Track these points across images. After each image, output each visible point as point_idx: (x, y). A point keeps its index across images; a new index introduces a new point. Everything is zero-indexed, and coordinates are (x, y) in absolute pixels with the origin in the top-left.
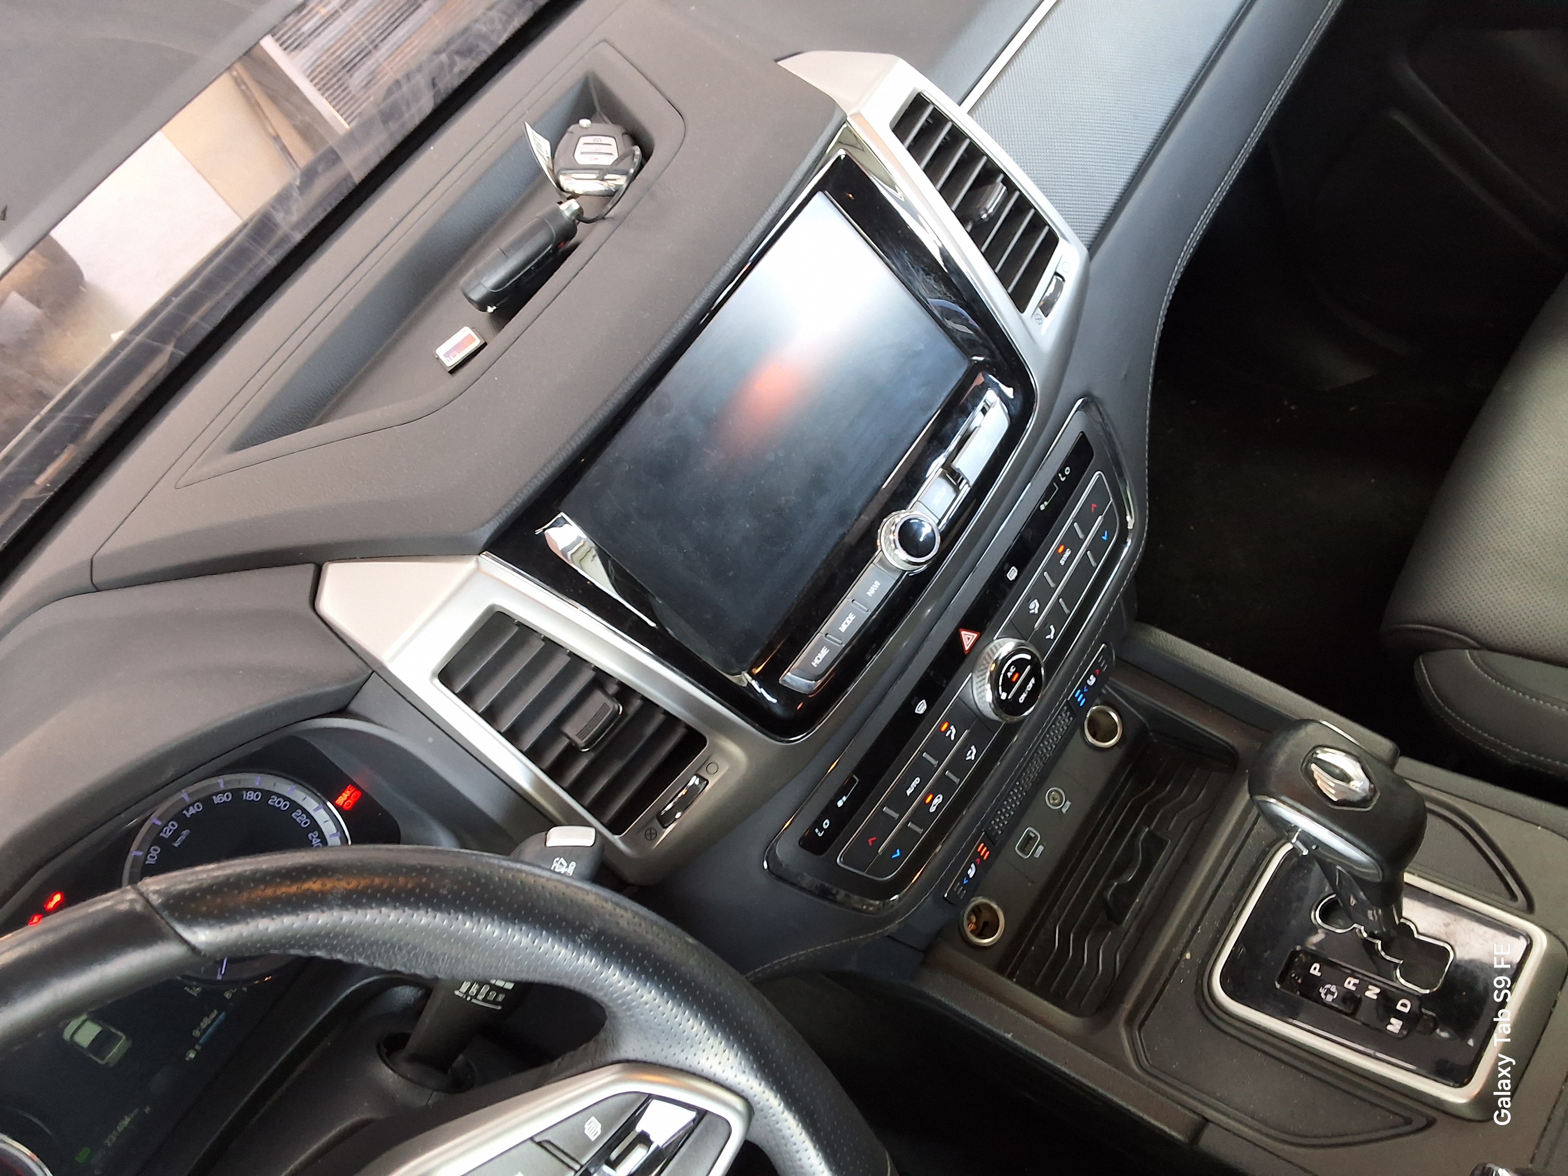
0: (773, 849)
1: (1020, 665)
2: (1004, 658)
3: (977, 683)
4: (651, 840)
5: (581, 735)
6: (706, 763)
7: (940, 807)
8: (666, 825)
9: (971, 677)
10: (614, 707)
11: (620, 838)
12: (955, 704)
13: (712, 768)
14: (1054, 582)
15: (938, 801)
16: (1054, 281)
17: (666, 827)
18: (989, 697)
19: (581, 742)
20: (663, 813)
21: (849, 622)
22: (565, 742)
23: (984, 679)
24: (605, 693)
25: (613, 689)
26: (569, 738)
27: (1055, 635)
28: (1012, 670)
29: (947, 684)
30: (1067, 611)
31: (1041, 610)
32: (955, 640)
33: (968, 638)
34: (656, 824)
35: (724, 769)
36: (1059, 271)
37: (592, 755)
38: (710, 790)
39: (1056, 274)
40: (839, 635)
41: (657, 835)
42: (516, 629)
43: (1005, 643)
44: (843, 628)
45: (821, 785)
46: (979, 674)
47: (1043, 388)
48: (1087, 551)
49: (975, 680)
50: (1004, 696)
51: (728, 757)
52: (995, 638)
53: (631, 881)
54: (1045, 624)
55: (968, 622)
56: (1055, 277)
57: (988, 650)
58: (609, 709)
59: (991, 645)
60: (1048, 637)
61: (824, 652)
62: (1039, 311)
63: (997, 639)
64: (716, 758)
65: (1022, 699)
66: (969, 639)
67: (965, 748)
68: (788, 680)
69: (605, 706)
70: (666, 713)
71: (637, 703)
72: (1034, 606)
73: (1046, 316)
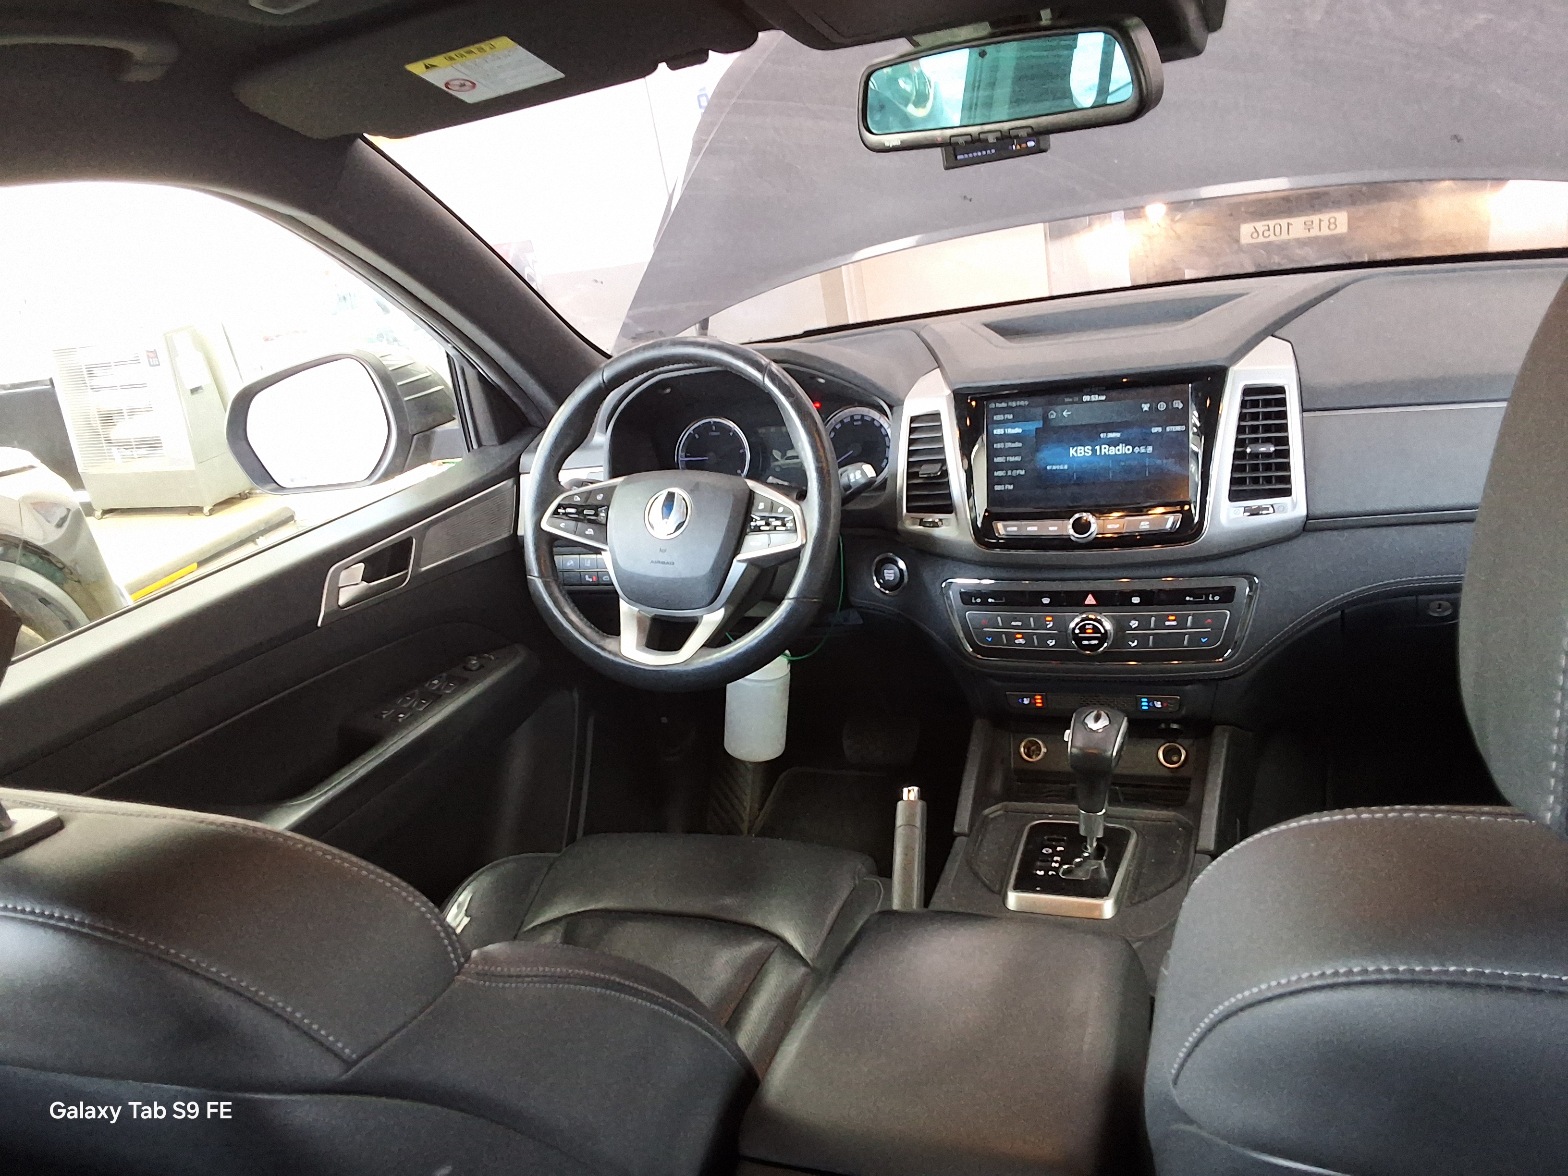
7: (1020, 645)
11: (906, 513)
15: (1022, 641)
17: (920, 526)
20: (923, 520)
24: (942, 467)
27: (1135, 647)
28: (1091, 626)
29: (1064, 604)
30: (1150, 644)
31: (1135, 629)
32: (1085, 594)
33: (1090, 600)
34: (918, 521)
35: (950, 527)
36: (1274, 506)
39: (1271, 505)
41: (916, 524)
44: (1029, 529)
48: (1187, 634)
50: (1077, 631)
54: (1134, 636)
55: (1095, 594)
60: (1130, 643)
61: (1015, 529)
65: (1085, 642)
67: (1052, 637)
70: (950, 492)
71: (946, 480)
72: (1135, 624)
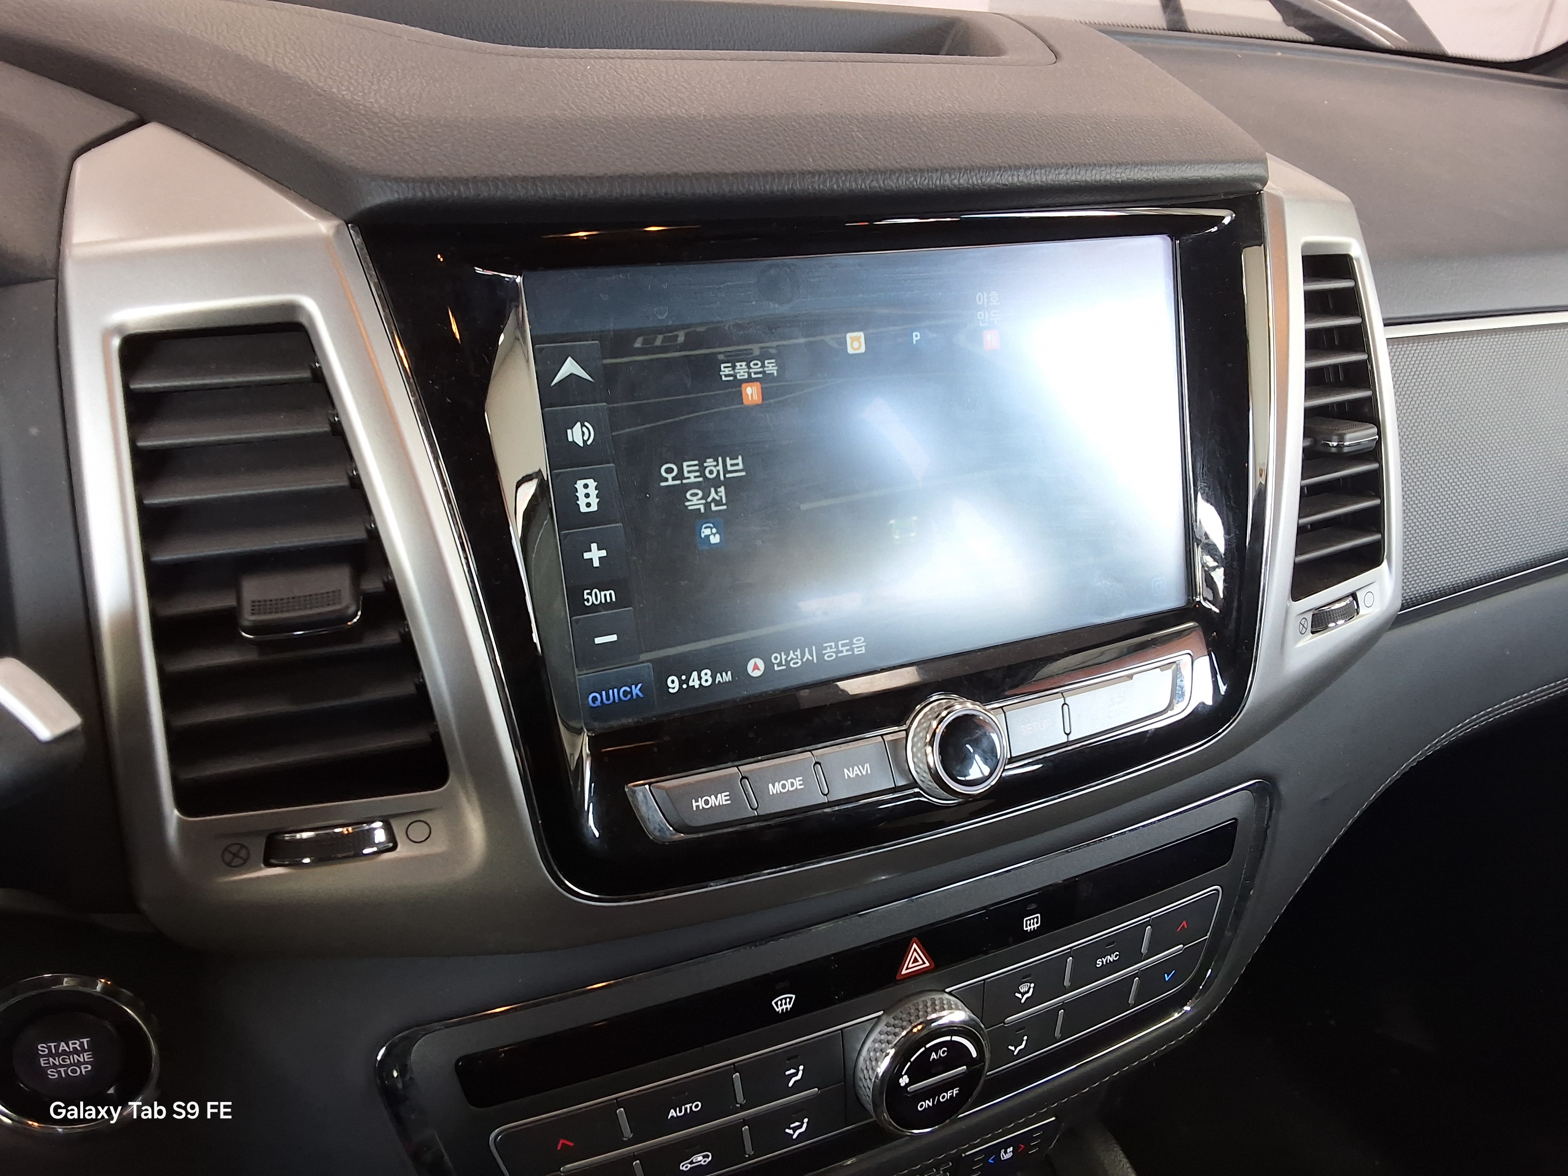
0: (411, 1041)
1: (957, 1054)
2: (941, 1027)
3: (881, 1033)
4: (229, 864)
5: (258, 606)
6: (414, 814)
7: (696, 1171)
8: (273, 861)
9: (878, 1017)
10: (347, 607)
11: (179, 819)
12: (829, 1038)
13: (419, 831)
14: (1071, 980)
16: (1348, 601)
17: (269, 865)
18: (883, 1067)
19: (248, 618)
20: (287, 837)
21: (789, 787)
22: (229, 602)
23: (895, 1034)
24: (356, 579)
25: (373, 584)
26: (239, 599)
27: (1020, 1055)
28: (942, 1053)
29: (841, 1000)
30: (1057, 1034)
32: (898, 947)
33: (914, 960)
34: (258, 847)
35: (438, 846)
36: (1358, 594)
37: (251, 656)
38: (387, 861)
39: (1354, 595)
40: (761, 793)
41: (245, 864)
42: (306, 374)
43: (957, 1009)
44: (775, 789)
45: (560, 999)
46: (892, 1021)
47: (1255, 710)
48: (1135, 976)
49: (881, 1027)
50: (904, 1081)
51: (458, 833)
52: (948, 990)
53: (144, 906)
54: (1021, 1026)
55: (931, 938)
56: (1351, 598)
57: (928, 998)
58: (340, 603)
59: (937, 996)
61: (722, 799)
62: (1309, 616)
63: (950, 993)
64: (437, 821)
65: (923, 1106)
66: (916, 960)
67: (795, 1113)
68: (640, 797)
69: (335, 596)
70: (422, 688)
71: (392, 637)
72: (1026, 990)
73: (1313, 633)
